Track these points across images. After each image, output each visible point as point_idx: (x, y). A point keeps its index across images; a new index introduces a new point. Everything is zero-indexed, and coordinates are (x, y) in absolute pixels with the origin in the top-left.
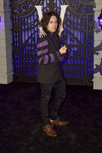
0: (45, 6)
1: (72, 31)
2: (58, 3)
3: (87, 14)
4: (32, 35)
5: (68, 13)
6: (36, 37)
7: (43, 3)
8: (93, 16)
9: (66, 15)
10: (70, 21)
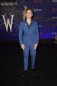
0: (6, 15)
1: (16, 24)
2: (10, 14)
3: (21, 18)
4: (1, 26)
5: (14, 18)
6: (3, 26)
7: (5, 14)
8: (23, 19)
9: (13, 18)
10: (15, 20)
